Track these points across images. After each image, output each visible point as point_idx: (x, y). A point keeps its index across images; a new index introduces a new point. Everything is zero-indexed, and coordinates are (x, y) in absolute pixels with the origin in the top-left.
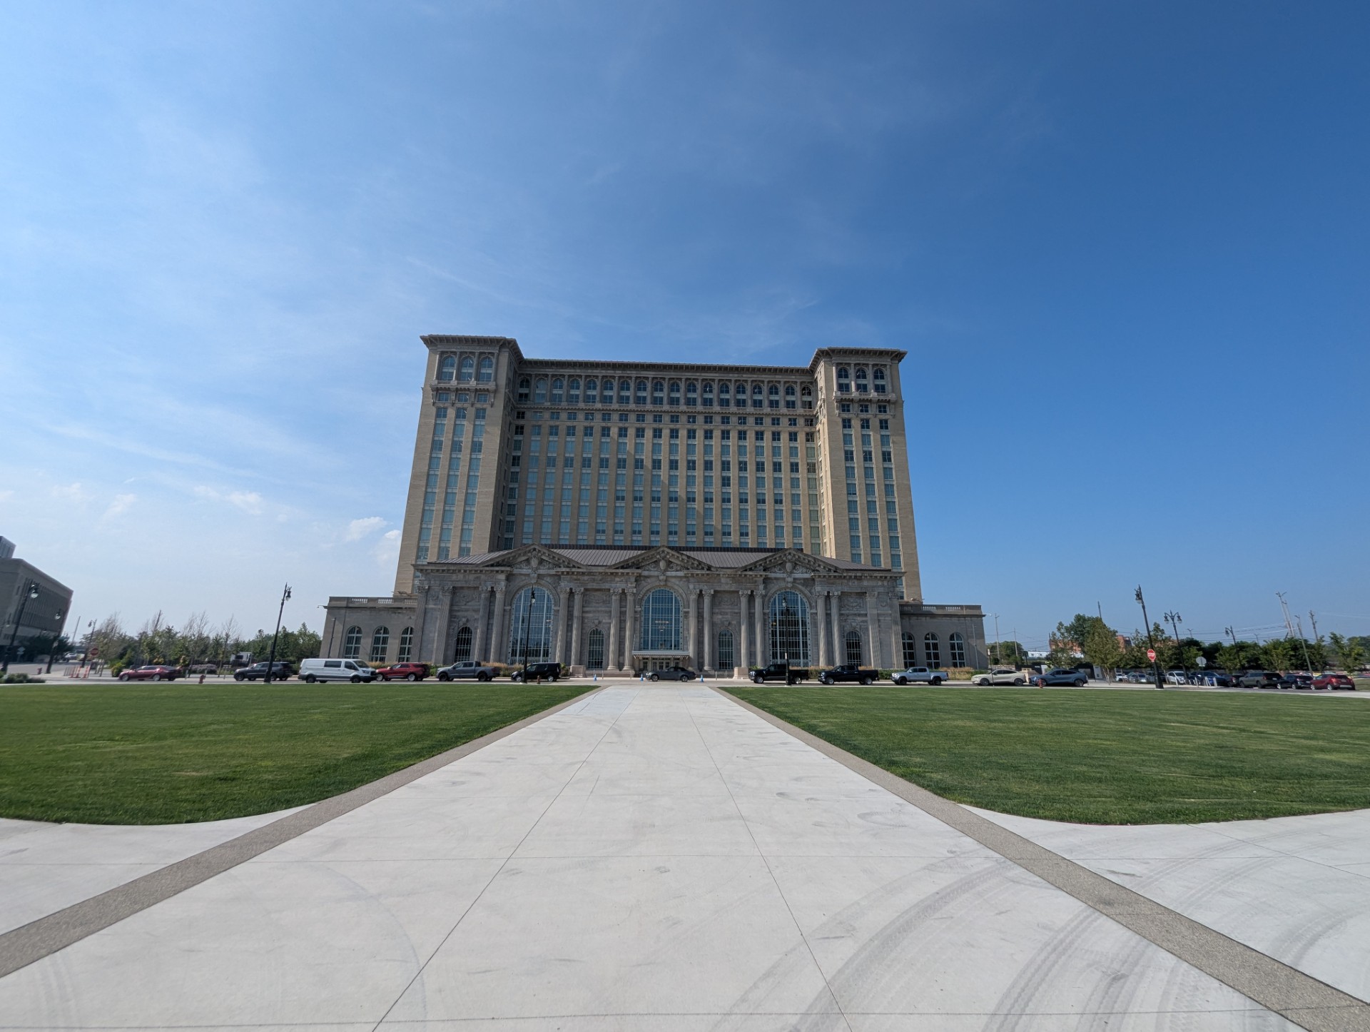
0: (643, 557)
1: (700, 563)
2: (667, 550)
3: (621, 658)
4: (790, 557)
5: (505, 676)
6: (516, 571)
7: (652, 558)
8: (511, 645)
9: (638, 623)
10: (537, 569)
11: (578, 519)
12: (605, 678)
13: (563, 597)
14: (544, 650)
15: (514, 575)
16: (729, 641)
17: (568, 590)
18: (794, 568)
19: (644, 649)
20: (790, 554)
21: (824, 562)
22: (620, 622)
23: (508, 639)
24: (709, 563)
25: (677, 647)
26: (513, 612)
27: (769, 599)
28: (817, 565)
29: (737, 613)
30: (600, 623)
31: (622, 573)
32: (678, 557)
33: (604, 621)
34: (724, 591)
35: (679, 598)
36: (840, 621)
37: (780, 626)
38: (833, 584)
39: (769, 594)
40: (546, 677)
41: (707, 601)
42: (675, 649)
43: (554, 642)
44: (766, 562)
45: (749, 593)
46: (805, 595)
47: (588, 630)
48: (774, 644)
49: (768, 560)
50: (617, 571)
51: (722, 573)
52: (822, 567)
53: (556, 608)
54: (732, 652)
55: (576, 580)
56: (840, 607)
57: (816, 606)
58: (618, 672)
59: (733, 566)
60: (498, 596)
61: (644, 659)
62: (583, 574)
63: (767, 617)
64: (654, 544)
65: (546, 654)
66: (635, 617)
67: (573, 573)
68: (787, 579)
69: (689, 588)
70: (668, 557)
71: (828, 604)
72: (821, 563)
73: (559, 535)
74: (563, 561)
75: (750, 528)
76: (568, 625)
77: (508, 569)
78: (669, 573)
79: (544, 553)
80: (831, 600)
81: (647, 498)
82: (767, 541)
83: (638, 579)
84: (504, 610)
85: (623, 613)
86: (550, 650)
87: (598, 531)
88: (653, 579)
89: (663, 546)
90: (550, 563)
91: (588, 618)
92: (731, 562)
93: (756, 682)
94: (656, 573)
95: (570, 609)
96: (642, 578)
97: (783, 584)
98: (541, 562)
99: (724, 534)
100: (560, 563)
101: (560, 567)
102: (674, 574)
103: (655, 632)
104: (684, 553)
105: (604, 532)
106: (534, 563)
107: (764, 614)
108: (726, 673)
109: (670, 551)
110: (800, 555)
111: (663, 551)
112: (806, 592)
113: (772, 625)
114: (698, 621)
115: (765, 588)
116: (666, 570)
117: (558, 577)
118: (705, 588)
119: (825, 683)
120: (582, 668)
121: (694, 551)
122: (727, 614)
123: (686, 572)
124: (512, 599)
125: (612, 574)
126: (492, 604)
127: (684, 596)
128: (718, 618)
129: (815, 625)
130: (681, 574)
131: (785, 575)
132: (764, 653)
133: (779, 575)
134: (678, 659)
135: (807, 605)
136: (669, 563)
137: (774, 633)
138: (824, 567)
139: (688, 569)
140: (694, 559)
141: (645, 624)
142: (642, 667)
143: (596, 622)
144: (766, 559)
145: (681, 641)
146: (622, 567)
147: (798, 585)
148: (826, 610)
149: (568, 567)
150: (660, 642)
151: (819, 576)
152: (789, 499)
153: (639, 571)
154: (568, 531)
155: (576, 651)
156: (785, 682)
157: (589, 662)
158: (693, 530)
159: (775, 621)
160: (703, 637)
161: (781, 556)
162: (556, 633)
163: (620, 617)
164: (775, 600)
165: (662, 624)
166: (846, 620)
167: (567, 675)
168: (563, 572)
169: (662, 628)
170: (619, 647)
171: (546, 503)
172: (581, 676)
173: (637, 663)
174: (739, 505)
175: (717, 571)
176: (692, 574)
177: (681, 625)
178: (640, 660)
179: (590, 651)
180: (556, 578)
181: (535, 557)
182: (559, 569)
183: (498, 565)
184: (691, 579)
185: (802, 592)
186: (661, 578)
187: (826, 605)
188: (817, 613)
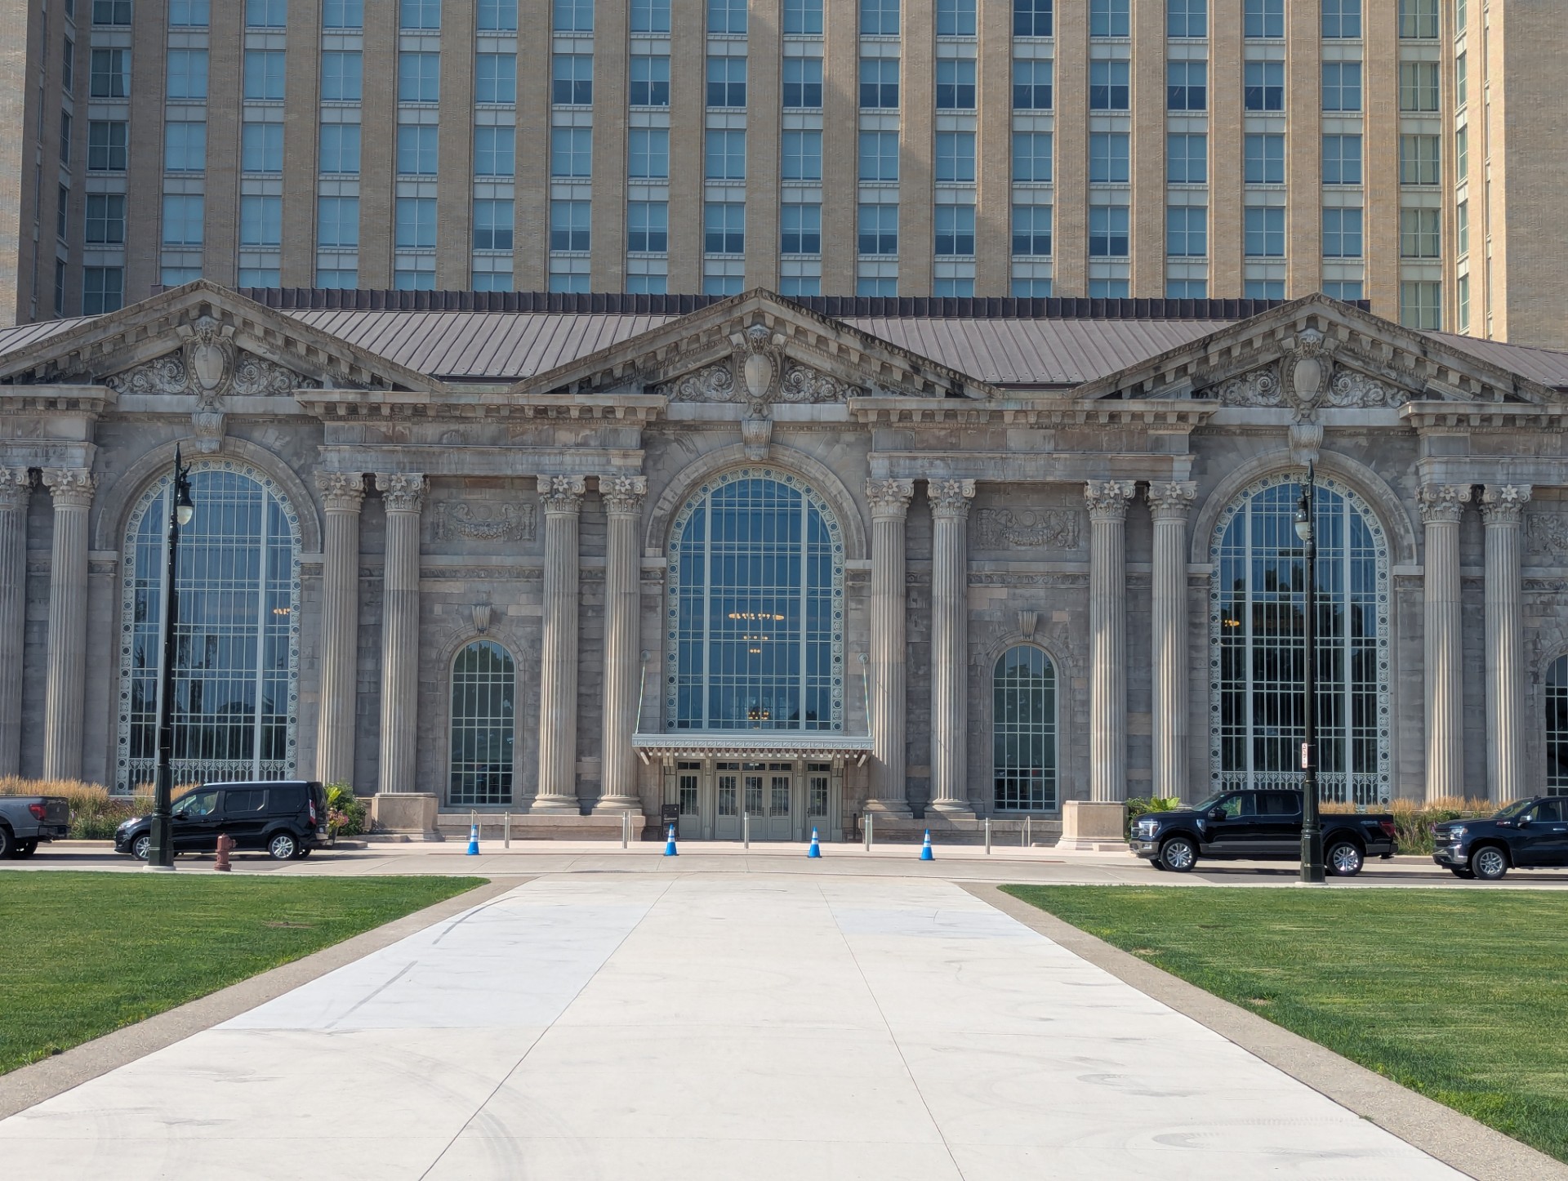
0: (673, 339)
1: (917, 364)
2: (773, 309)
3: (587, 760)
4: (1311, 336)
5: (92, 834)
6: (130, 402)
7: (709, 346)
8: (127, 707)
9: (655, 619)
10: (221, 391)
11: (394, 185)
12: (516, 845)
13: (338, 510)
14: (267, 732)
15: (122, 417)
16: (1037, 693)
17: (358, 483)
18: (1330, 383)
19: (683, 725)
20: (1312, 321)
21: (1463, 357)
22: (581, 615)
23: (114, 683)
24: (954, 363)
25: (818, 718)
26: (131, 573)
27: (1218, 517)
28: (1431, 369)
29: (1074, 578)
30: (495, 617)
31: (587, 410)
32: (821, 340)
33: (512, 611)
34: (1020, 486)
35: (829, 517)
36: (1522, 612)
37: (1257, 630)
38: (1498, 450)
39: (1215, 496)
40: (265, 842)
41: (945, 526)
42: (809, 727)
43: (307, 699)
44: (1206, 359)
45: (1129, 490)
46: (1374, 501)
47: (446, 648)
48: (1231, 709)
49: (1213, 349)
50: (562, 400)
51: (1013, 406)
52: (1454, 378)
53: (310, 558)
54: (1050, 740)
55: (388, 439)
56: (1526, 553)
57: (1421, 545)
58: (573, 817)
59: (1061, 379)
60: (62, 505)
61: (683, 765)
62: (419, 412)
63: (1203, 595)
64: (720, 290)
65: (276, 745)
66: (643, 597)
67: (375, 409)
68: (1295, 430)
69: (869, 473)
70: (780, 339)
71: (1474, 537)
72: (1449, 361)
73: (315, 255)
74: (331, 359)
75: (1132, 219)
76: (361, 629)
77: (98, 392)
78: (784, 412)
79: (247, 324)
80: (1487, 518)
81: (688, 89)
82: (1209, 274)
83: (653, 436)
84: (91, 567)
85: (589, 581)
86: (290, 731)
87: (482, 239)
88: (715, 438)
89: (759, 292)
90: (273, 365)
91: (444, 598)
92: (1049, 359)
93: (1161, 863)
94: (729, 412)
95: (370, 561)
96: (670, 433)
97: (1274, 454)
98: (237, 361)
99: (1020, 245)
100: (319, 369)
101: (319, 384)
102: (804, 412)
103: (728, 656)
104: (851, 322)
105: (504, 239)
106: (207, 366)
107: (1192, 581)
108: (1028, 824)
109: (787, 314)
110: (1359, 325)
111: (759, 316)
112: (1380, 487)
113: (1226, 630)
114: (909, 612)
115: (1199, 470)
116: (770, 398)
117: (311, 423)
118: (936, 471)
119: (1464, 872)
120: (421, 804)
121: (888, 314)
122: (1029, 579)
123: (855, 403)
124: (121, 522)
125: (541, 412)
126: (35, 542)
127: (848, 505)
128: (992, 599)
129: (1412, 625)
130: (835, 412)
131: (1287, 416)
132: (1186, 743)
133: (1262, 415)
134: (825, 767)
135: (1380, 542)
136: (785, 366)
137: (1231, 664)
138: (1464, 380)
139: (864, 391)
140: (890, 347)
141: (683, 623)
142: (674, 797)
143: (481, 614)
144: (1206, 343)
145: (835, 692)
146: (585, 386)
147: (1342, 458)
148: (1462, 564)
149: (354, 385)
150: (750, 701)
151: (1441, 419)
152: (1312, 89)
153: (658, 400)
154: (354, 237)
155: (400, 734)
156: (1295, 865)
157: (456, 778)
158: (889, 231)
159: (1239, 615)
160: (928, 677)
161: (1272, 333)
162: (314, 661)
163: (580, 593)
164: (1239, 521)
165: (755, 624)
166: (1546, 605)
167: (358, 830)
168: (331, 408)
169: (756, 642)
170: (579, 718)
171: (251, 115)
172: (417, 834)
173: (652, 781)
174: (1089, 117)
175: (990, 397)
176: (884, 414)
177: (836, 625)
178: (664, 772)
179: (457, 734)
180: (305, 429)
181: (207, 340)
182: (313, 394)
183: (54, 373)
184: (880, 436)
185: (1358, 486)
186: (752, 429)
187: (1463, 542)
188: (1421, 578)
